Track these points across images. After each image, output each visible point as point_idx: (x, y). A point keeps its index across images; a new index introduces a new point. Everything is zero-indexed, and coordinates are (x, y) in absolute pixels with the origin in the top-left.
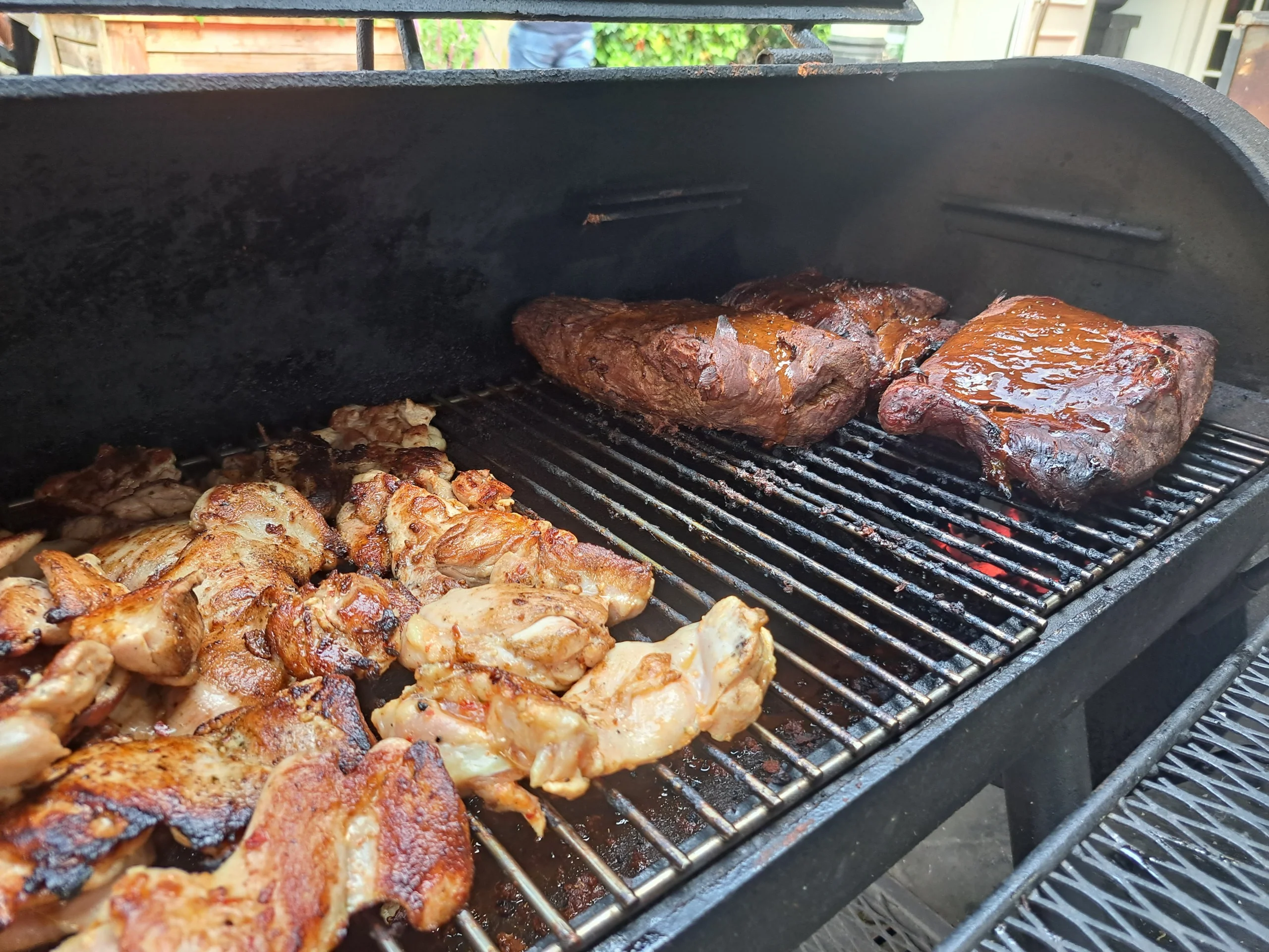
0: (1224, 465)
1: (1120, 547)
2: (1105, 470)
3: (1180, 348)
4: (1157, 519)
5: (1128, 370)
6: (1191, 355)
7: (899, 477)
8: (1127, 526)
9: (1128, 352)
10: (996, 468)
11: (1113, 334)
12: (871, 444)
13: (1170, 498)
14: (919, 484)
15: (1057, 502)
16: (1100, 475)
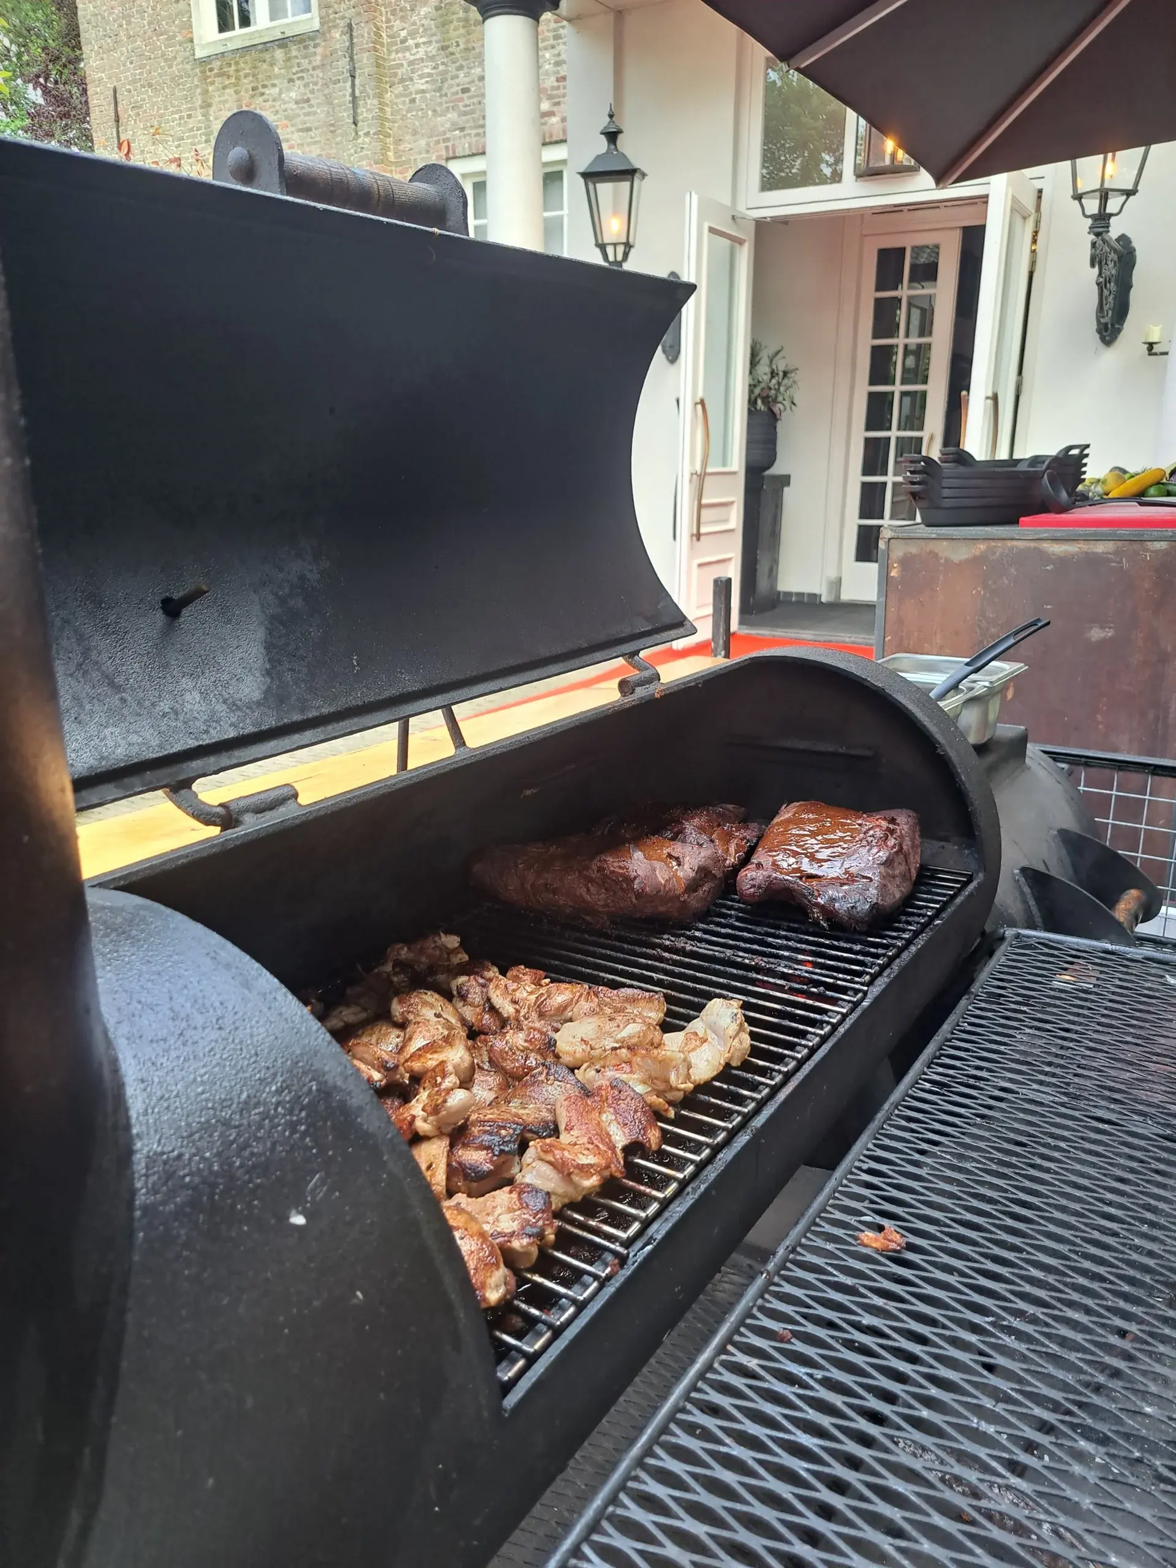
0: (939, 891)
1: (894, 946)
2: (876, 903)
3: (898, 825)
4: (910, 927)
5: (874, 843)
6: (906, 827)
7: (759, 929)
8: (894, 934)
9: (871, 832)
10: (816, 913)
11: (860, 822)
12: (733, 912)
13: (913, 914)
14: (773, 931)
15: (855, 927)
16: (874, 906)
